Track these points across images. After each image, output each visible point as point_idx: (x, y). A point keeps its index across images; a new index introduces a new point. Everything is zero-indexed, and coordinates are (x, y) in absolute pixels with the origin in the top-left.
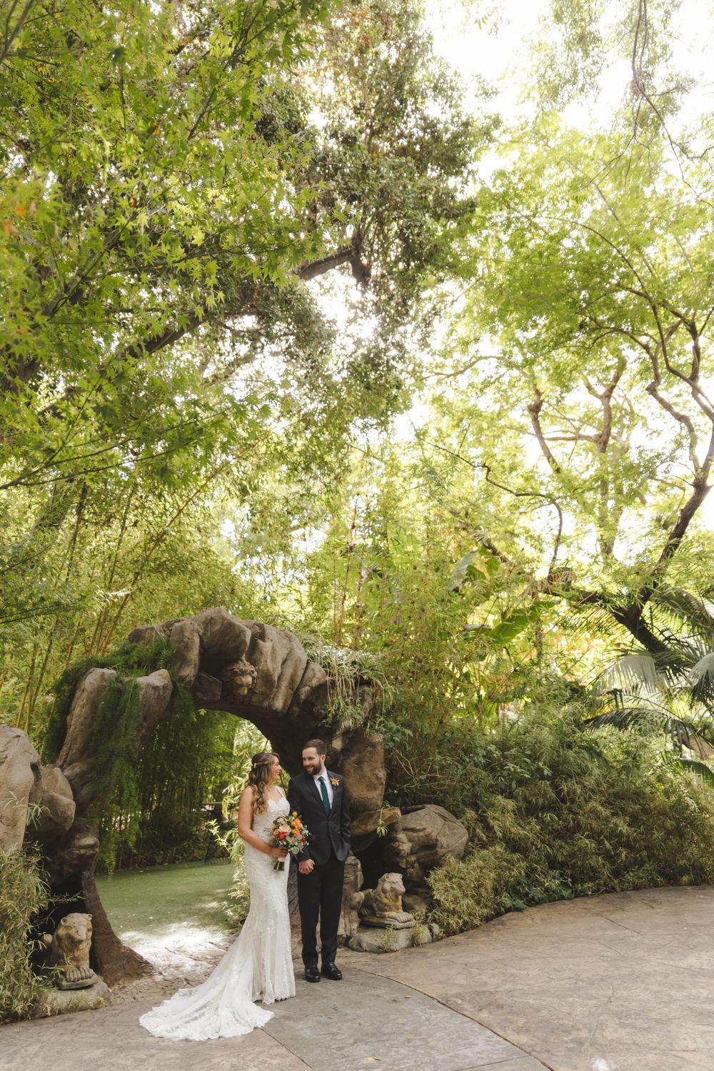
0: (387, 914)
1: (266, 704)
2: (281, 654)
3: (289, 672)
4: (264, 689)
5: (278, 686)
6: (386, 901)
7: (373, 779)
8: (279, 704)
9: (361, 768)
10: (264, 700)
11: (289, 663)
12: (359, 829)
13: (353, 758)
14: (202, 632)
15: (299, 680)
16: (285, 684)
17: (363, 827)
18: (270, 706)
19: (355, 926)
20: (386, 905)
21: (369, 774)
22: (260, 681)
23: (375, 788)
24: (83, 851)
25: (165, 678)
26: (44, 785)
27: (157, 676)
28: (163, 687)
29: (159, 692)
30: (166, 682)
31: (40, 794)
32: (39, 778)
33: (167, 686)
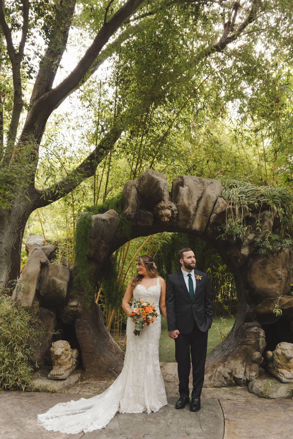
0: (280, 370)
1: (188, 226)
2: (196, 195)
3: (202, 204)
4: (184, 217)
5: (195, 215)
6: (278, 361)
7: (274, 276)
8: (196, 226)
9: (264, 268)
10: (186, 224)
11: (203, 200)
12: (263, 309)
13: (260, 261)
14: (137, 185)
15: (210, 210)
16: (199, 212)
17: (266, 308)
18: (191, 227)
19: (254, 374)
20: (278, 364)
21: (270, 272)
22: (181, 212)
23: (274, 282)
24: (72, 309)
25: (112, 215)
26: (50, 273)
27: (106, 214)
28: (110, 219)
29: (107, 223)
30: (112, 216)
31: (48, 278)
32: (48, 270)
33: (114, 219)
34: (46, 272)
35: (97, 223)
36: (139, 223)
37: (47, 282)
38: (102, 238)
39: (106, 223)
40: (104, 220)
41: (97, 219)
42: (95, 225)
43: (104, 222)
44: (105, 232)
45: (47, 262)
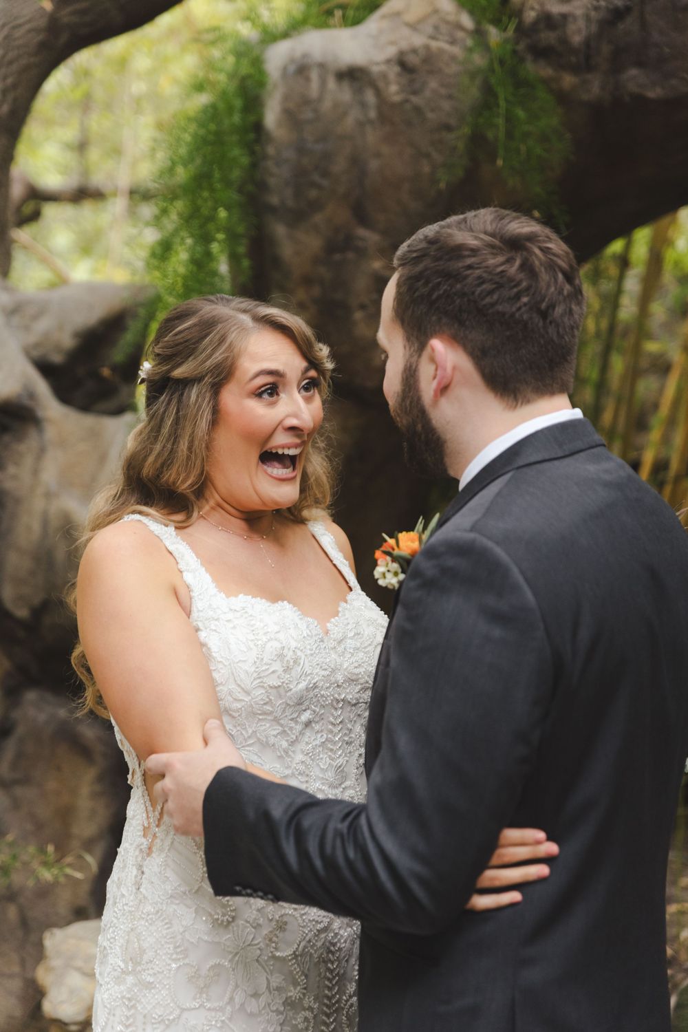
25: (414, 27)
26: (50, 473)
27: (373, 24)
28: (403, 63)
29: (378, 93)
30: (418, 40)
31: (38, 504)
32: (42, 451)
33: (430, 59)
34: (28, 461)
35: (306, 102)
36: (634, 79)
37: (36, 526)
38: (361, 216)
39: (370, 97)
40: (353, 75)
41: (301, 69)
42: (290, 116)
43: (359, 91)
44: (374, 164)
45: (32, 395)
